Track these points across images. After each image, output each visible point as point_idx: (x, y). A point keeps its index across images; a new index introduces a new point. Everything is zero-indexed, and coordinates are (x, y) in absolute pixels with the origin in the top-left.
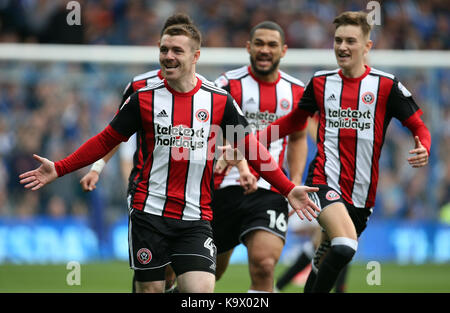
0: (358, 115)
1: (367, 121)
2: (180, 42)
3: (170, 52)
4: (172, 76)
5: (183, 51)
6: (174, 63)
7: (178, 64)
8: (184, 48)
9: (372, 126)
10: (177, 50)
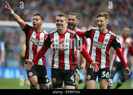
0: (103, 45)
1: (105, 47)
2: (62, 19)
3: (60, 21)
4: (60, 29)
5: (63, 21)
6: (61, 25)
7: (62, 25)
8: (64, 20)
9: (106, 48)
10: (62, 21)
